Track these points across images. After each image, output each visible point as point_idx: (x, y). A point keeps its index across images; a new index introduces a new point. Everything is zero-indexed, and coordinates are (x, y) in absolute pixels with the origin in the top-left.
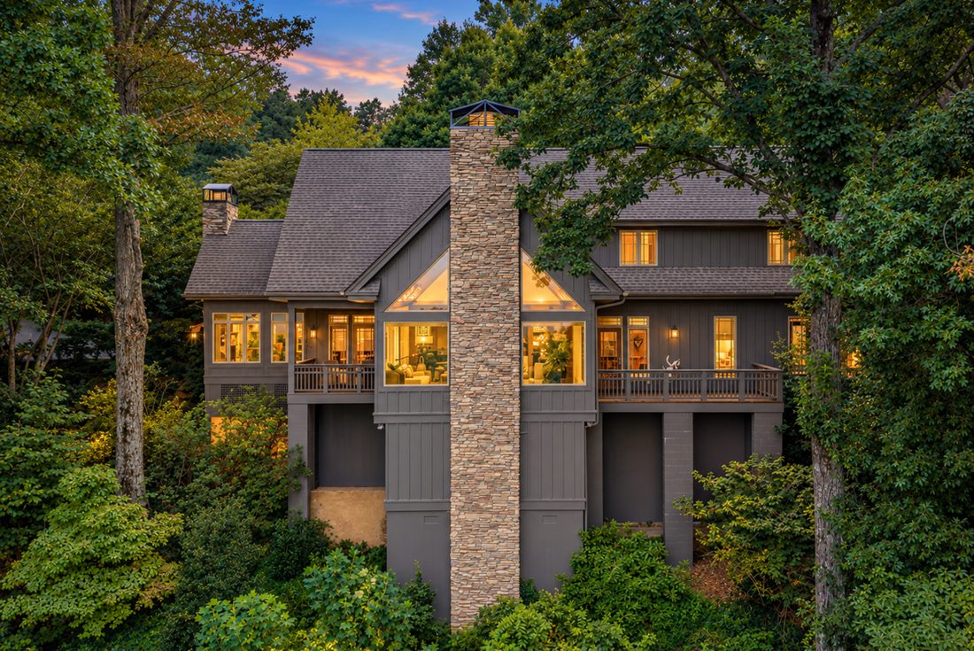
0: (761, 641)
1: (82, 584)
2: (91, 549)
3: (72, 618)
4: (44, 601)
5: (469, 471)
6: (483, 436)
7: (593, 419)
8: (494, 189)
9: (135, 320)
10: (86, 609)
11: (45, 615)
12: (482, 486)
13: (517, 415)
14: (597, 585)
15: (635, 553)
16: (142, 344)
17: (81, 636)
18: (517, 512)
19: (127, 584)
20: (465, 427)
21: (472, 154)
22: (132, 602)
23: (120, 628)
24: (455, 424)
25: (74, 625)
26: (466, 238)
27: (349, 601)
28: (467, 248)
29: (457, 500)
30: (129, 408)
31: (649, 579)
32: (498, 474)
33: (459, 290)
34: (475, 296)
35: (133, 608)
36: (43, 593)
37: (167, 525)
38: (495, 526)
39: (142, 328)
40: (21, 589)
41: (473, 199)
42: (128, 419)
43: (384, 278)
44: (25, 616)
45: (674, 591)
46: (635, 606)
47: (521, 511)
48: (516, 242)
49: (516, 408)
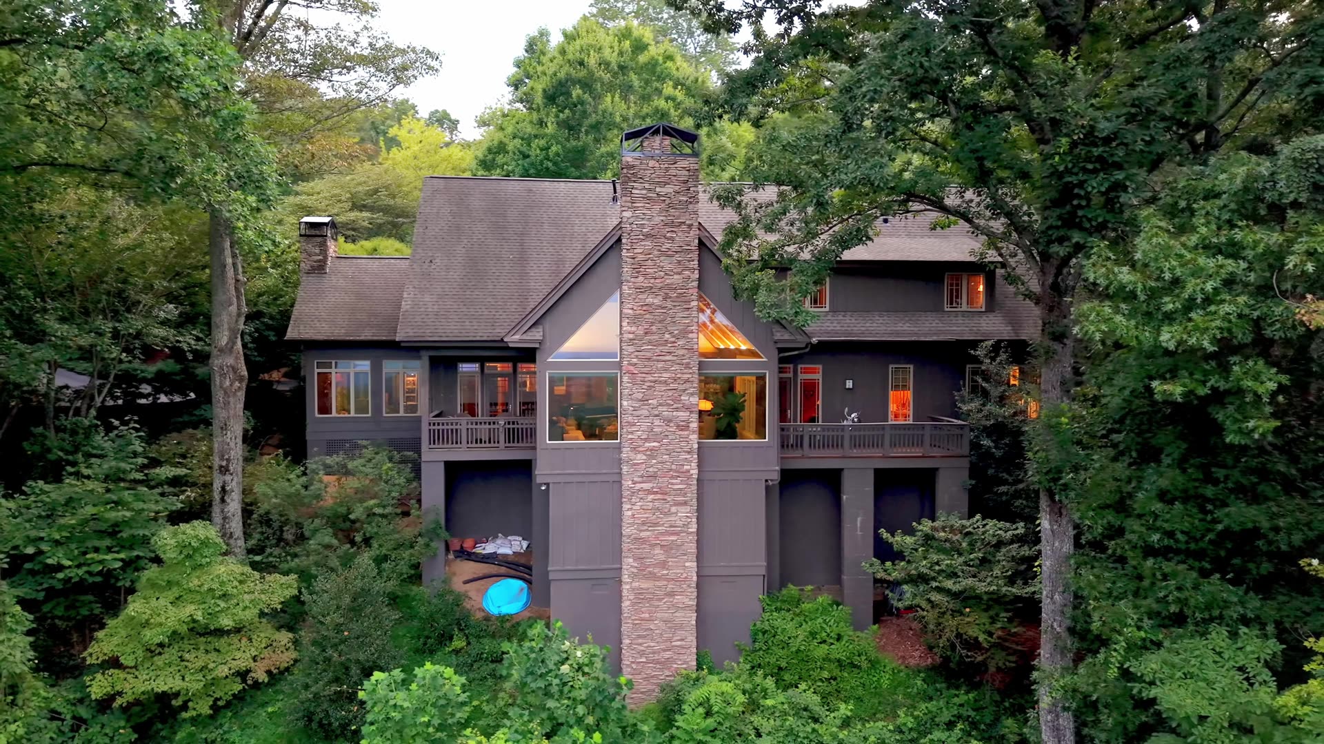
0: (962, 705)
1: (187, 656)
2: (199, 616)
3: (177, 695)
4: (145, 677)
5: (643, 534)
6: (659, 496)
7: (775, 476)
8: (672, 224)
9: (235, 370)
10: (193, 684)
11: (143, 693)
12: (657, 551)
13: (695, 472)
14: (781, 653)
15: (820, 620)
16: (241, 395)
17: (185, 715)
18: (695, 578)
19: (238, 655)
20: (638, 486)
21: (647, 186)
22: (243, 675)
23: (228, 705)
24: (627, 483)
25: (176, 703)
26: (641, 279)
27: (556, 676)
28: (640, 290)
29: (629, 563)
30: (228, 465)
31: (837, 645)
32: (673, 538)
33: (631, 336)
34: (650, 343)
35: (244, 681)
36: (140, 668)
37: (280, 588)
38: (672, 594)
39: (241, 379)
40: (114, 663)
41: (647, 236)
42: (228, 478)
43: (548, 323)
44: (120, 694)
45: (863, 658)
46: (826, 674)
47: (698, 576)
48: (695, 284)
49: (694, 465)
